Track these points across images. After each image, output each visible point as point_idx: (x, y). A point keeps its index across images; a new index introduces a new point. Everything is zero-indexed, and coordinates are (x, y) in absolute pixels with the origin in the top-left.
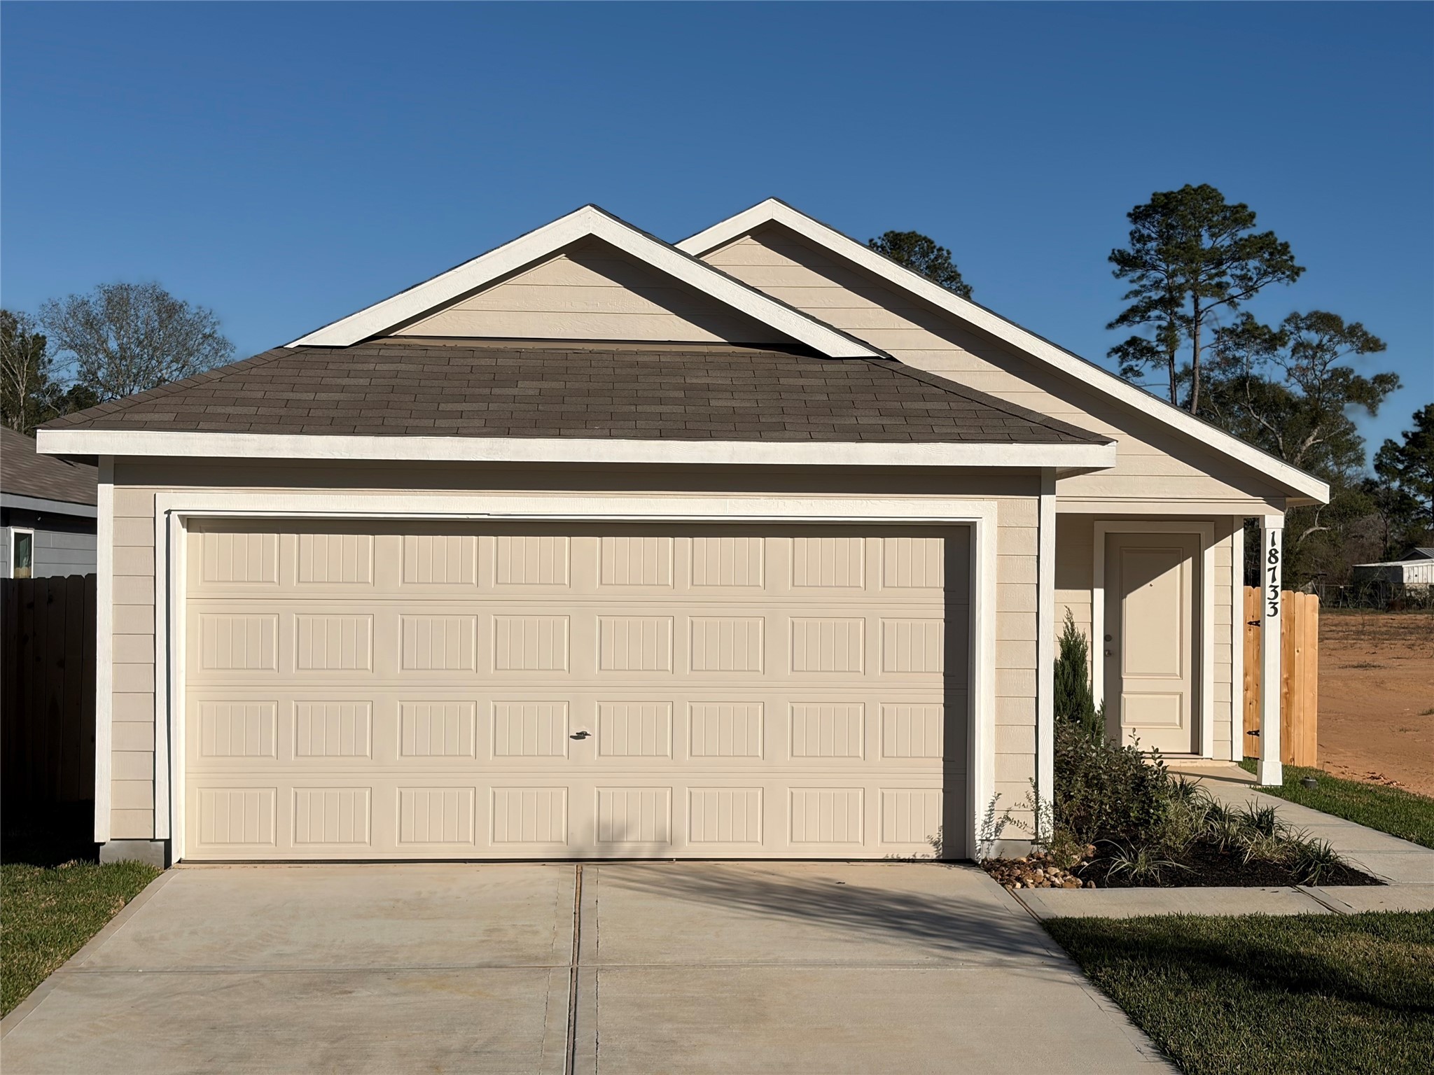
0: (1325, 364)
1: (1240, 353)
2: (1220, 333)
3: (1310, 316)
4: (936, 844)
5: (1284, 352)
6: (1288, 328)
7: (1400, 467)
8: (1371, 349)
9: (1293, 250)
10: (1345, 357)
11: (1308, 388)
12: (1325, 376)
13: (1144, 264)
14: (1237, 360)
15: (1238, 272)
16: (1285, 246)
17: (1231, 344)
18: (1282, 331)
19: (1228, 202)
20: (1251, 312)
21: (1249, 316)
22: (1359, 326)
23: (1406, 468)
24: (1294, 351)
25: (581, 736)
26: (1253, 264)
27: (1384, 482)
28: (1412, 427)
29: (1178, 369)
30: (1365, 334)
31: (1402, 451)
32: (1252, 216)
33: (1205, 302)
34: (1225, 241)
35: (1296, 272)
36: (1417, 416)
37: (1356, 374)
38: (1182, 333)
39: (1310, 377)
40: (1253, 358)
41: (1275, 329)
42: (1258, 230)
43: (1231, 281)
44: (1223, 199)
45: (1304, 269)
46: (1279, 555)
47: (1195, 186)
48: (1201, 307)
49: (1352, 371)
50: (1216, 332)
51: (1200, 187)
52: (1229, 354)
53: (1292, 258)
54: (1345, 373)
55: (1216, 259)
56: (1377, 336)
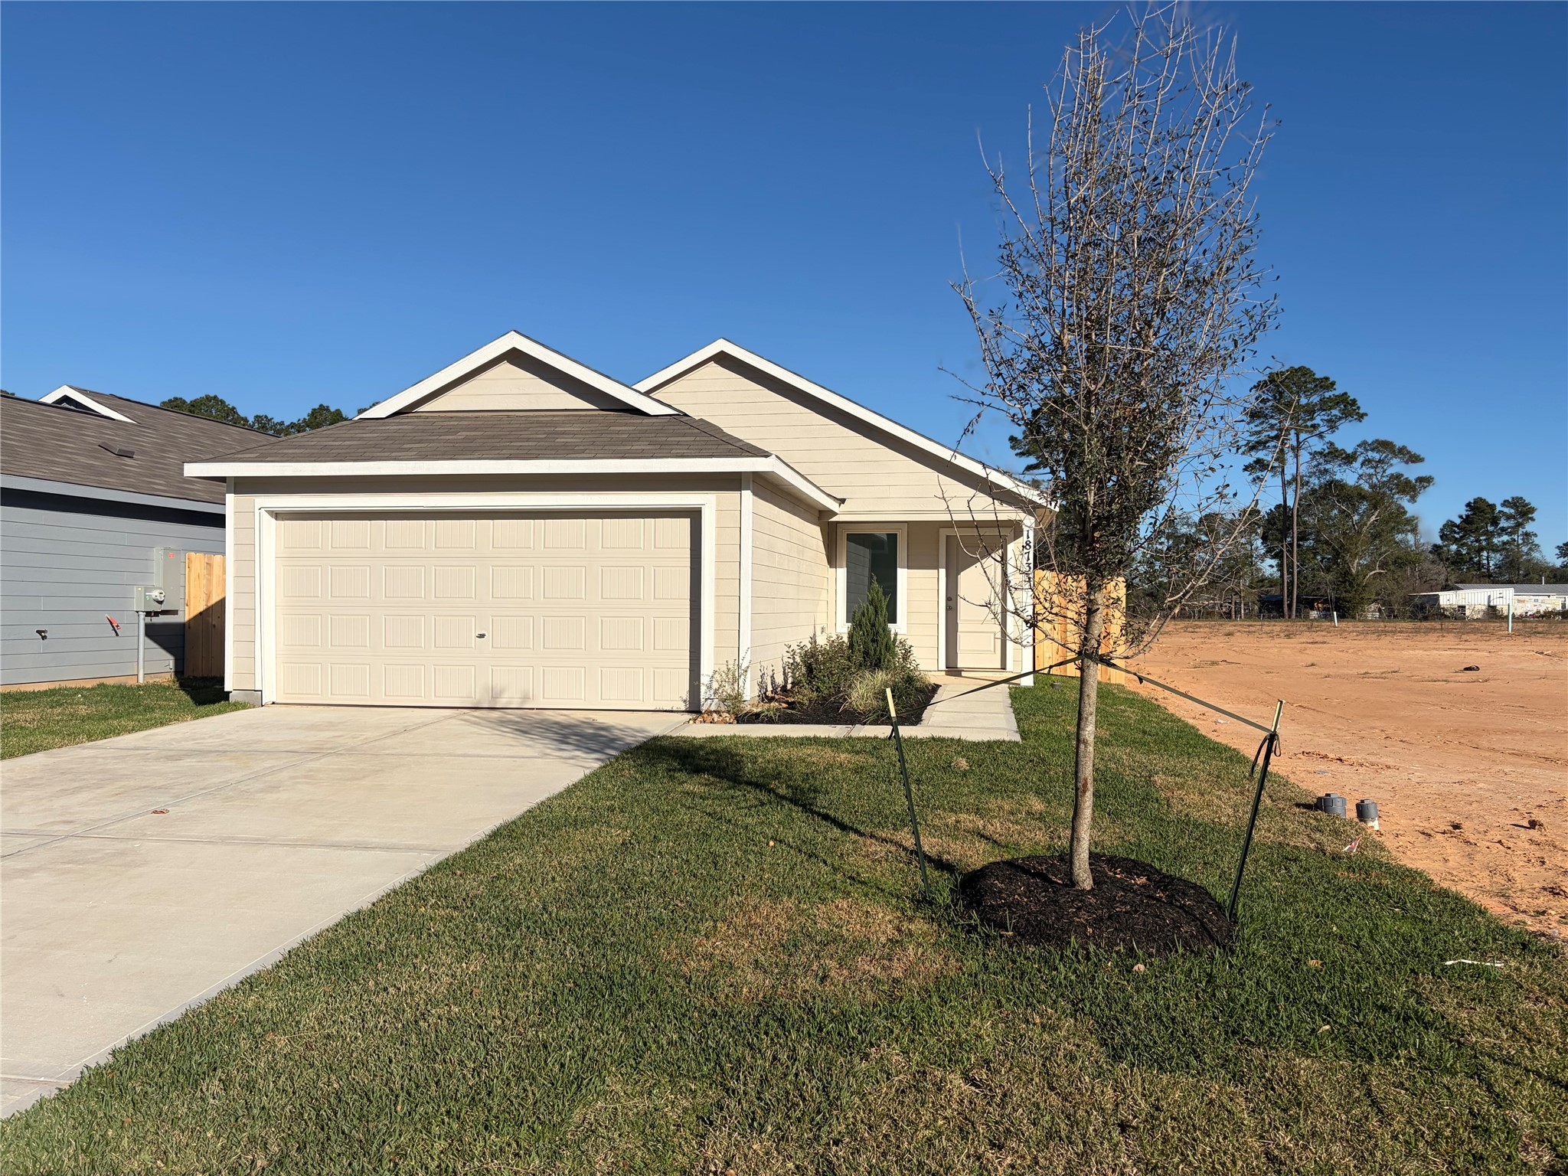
0: (1384, 471)
1: (1328, 467)
2: (1314, 455)
3: (1373, 443)
4: (685, 701)
5: (1357, 465)
6: (1359, 450)
7: (1457, 536)
8: (1413, 462)
9: (1359, 403)
10: (1397, 467)
11: (1373, 486)
12: (1385, 479)
13: (1266, 416)
14: (1326, 471)
15: (1326, 418)
16: (1354, 401)
17: (1322, 461)
18: (1355, 453)
19: (1316, 376)
20: (1332, 441)
21: (1332, 444)
22: (1404, 448)
23: (1461, 537)
24: (1363, 464)
25: (482, 636)
26: (1335, 412)
27: (1445, 546)
28: (1464, 512)
29: (1288, 477)
30: (1409, 452)
31: (1458, 526)
32: (1333, 384)
33: (1303, 436)
34: (1315, 399)
35: (1361, 417)
36: (1468, 505)
37: (1405, 477)
38: (1289, 456)
39: (1375, 480)
40: (1336, 469)
41: (1349, 451)
42: (1338, 391)
43: (1321, 423)
44: (1314, 374)
45: (1366, 415)
46: (1032, 545)
47: (1296, 367)
48: (1301, 440)
49: (1402, 475)
50: (1311, 454)
51: (1300, 368)
52: (1322, 467)
53: (1359, 408)
54: (1398, 476)
55: (1310, 411)
56: (1418, 453)
